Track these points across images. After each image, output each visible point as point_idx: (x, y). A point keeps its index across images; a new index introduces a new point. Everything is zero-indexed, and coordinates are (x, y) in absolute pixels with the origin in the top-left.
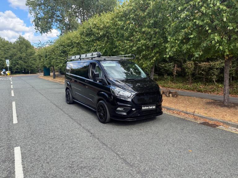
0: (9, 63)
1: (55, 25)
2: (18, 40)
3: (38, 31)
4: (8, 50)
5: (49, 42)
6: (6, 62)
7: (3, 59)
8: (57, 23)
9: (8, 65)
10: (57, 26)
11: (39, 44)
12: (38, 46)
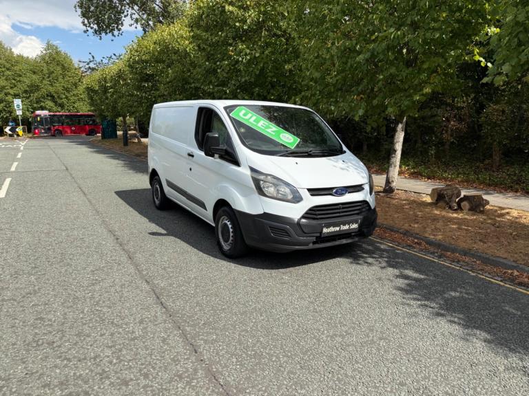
0: (21, 108)
1: (129, 13)
2: (44, 52)
3: (89, 29)
4: (20, 76)
5: (113, 57)
6: (15, 105)
7: (9, 98)
8: (133, 9)
9: (19, 113)
10: (134, 16)
11: (91, 62)
12: (87, 66)
